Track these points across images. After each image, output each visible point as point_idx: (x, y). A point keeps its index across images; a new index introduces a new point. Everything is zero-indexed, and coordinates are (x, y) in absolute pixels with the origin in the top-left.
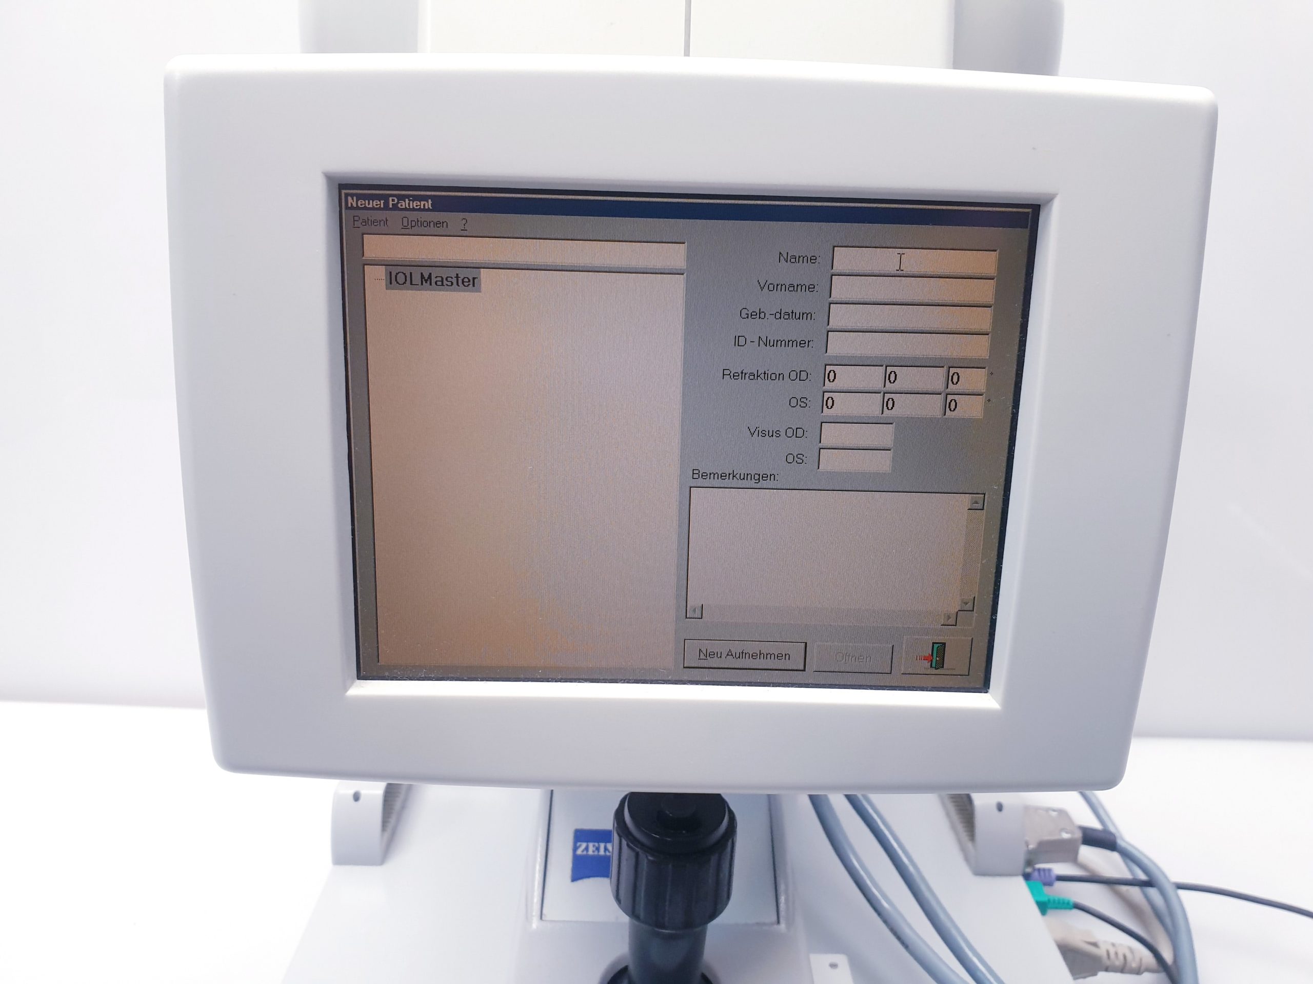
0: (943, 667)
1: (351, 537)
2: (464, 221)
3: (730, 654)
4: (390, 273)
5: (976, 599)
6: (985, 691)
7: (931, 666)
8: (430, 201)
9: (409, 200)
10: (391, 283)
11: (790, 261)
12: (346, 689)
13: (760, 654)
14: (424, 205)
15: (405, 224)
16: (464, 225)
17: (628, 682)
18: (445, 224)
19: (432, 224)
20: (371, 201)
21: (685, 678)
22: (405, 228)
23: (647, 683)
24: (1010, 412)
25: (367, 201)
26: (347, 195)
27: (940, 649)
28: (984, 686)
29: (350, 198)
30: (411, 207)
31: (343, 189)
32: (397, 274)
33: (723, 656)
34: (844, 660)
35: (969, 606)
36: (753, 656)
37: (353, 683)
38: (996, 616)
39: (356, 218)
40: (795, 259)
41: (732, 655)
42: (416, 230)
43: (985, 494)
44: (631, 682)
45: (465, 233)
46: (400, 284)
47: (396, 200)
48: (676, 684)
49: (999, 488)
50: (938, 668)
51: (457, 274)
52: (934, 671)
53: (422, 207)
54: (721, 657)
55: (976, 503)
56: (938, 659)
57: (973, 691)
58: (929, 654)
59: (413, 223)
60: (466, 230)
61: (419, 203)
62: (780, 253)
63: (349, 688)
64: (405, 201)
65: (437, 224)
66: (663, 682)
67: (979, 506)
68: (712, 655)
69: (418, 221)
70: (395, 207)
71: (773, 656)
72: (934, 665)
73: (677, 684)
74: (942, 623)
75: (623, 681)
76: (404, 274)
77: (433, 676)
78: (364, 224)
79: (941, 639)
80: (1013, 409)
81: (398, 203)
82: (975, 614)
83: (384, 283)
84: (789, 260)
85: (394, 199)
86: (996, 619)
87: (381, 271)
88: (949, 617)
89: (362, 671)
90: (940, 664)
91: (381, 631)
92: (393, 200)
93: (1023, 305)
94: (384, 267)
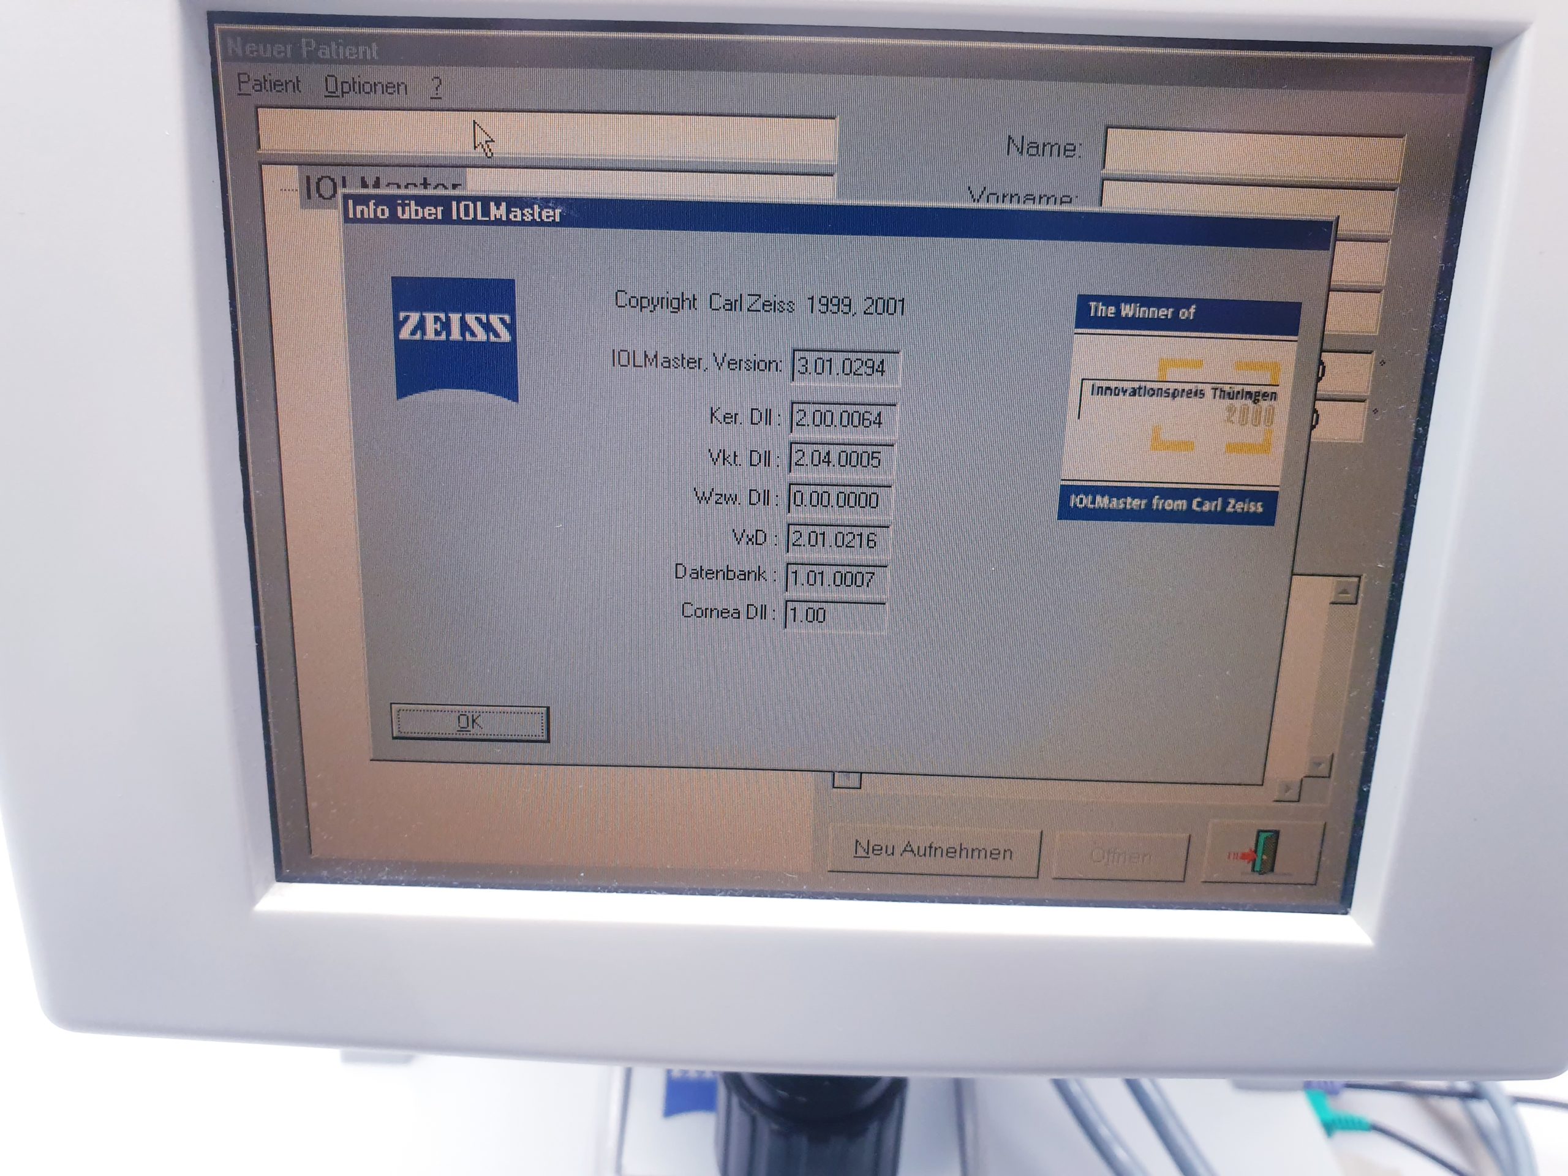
0: (1272, 870)
1: (255, 644)
2: (437, 81)
3: (908, 849)
4: (308, 178)
5: (1336, 759)
6: (1343, 911)
7: (1253, 870)
8: (374, 45)
9: (338, 44)
10: (309, 197)
11: (1028, 152)
12: (253, 900)
13: (961, 849)
14: (365, 53)
15: (331, 88)
16: (437, 89)
17: (732, 895)
18: (402, 87)
19: (379, 87)
20: (268, 46)
21: (831, 889)
22: (331, 95)
23: (766, 896)
24: (1413, 430)
25: (261, 47)
26: (223, 33)
27: (1271, 841)
28: (1342, 902)
29: (230, 42)
30: (341, 57)
31: (217, 22)
32: (320, 180)
33: (897, 852)
34: (1106, 860)
35: (1323, 769)
36: (950, 852)
37: (266, 888)
38: (1369, 787)
39: (244, 78)
40: (1035, 149)
41: (912, 851)
42: (352, 98)
43: (1360, 577)
44: (736, 894)
45: (435, 103)
46: (324, 199)
47: (314, 45)
48: (815, 898)
49: (1385, 565)
50: (1265, 873)
51: (425, 179)
52: (1257, 878)
53: (361, 57)
54: (893, 854)
55: (1345, 592)
56: (1265, 857)
57: (1321, 911)
58: (1251, 850)
59: (346, 88)
60: (440, 98)
61: (354, 50)
62: (1010, 138)
63: (261, 897)
64: (330, 46)
65: (391, 88)
66: (792, 895)
67: (1350, 597)
68: (877, 850)
69: (354, 83)
70: (313, 58)
71: (983, 854)
72: (1257, 868)
73: (817, 898)
74: (1276, 798)
75: (723, 893)
76: (333, 180)
77: (401, 878)
78: (258, 88)
79: (1271, 825)
80: (1417, 426)
81: (317, 49)
82: (1332, 782)
83: (296, 198)
84: (1025, 151)
85: (310, 42)
86: (1368, 791)
87: (291, 176)
88: (1288, 788)
89: (284, 868)
90: (1269, 867)
91: (313, 804)
92: (308, 44)
93: (1448, 237)
94: (296, 167)
